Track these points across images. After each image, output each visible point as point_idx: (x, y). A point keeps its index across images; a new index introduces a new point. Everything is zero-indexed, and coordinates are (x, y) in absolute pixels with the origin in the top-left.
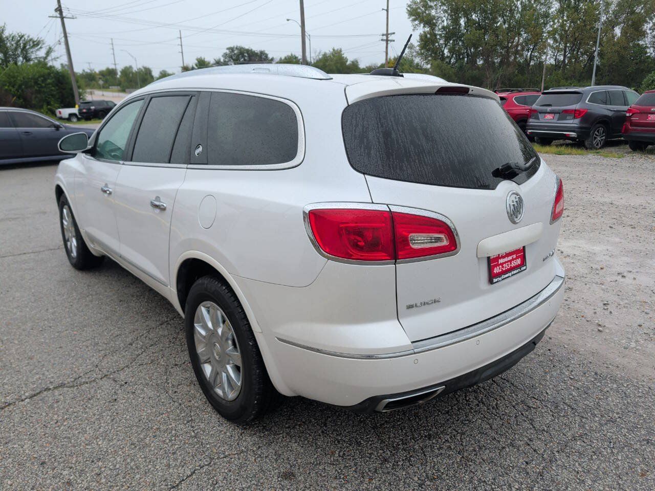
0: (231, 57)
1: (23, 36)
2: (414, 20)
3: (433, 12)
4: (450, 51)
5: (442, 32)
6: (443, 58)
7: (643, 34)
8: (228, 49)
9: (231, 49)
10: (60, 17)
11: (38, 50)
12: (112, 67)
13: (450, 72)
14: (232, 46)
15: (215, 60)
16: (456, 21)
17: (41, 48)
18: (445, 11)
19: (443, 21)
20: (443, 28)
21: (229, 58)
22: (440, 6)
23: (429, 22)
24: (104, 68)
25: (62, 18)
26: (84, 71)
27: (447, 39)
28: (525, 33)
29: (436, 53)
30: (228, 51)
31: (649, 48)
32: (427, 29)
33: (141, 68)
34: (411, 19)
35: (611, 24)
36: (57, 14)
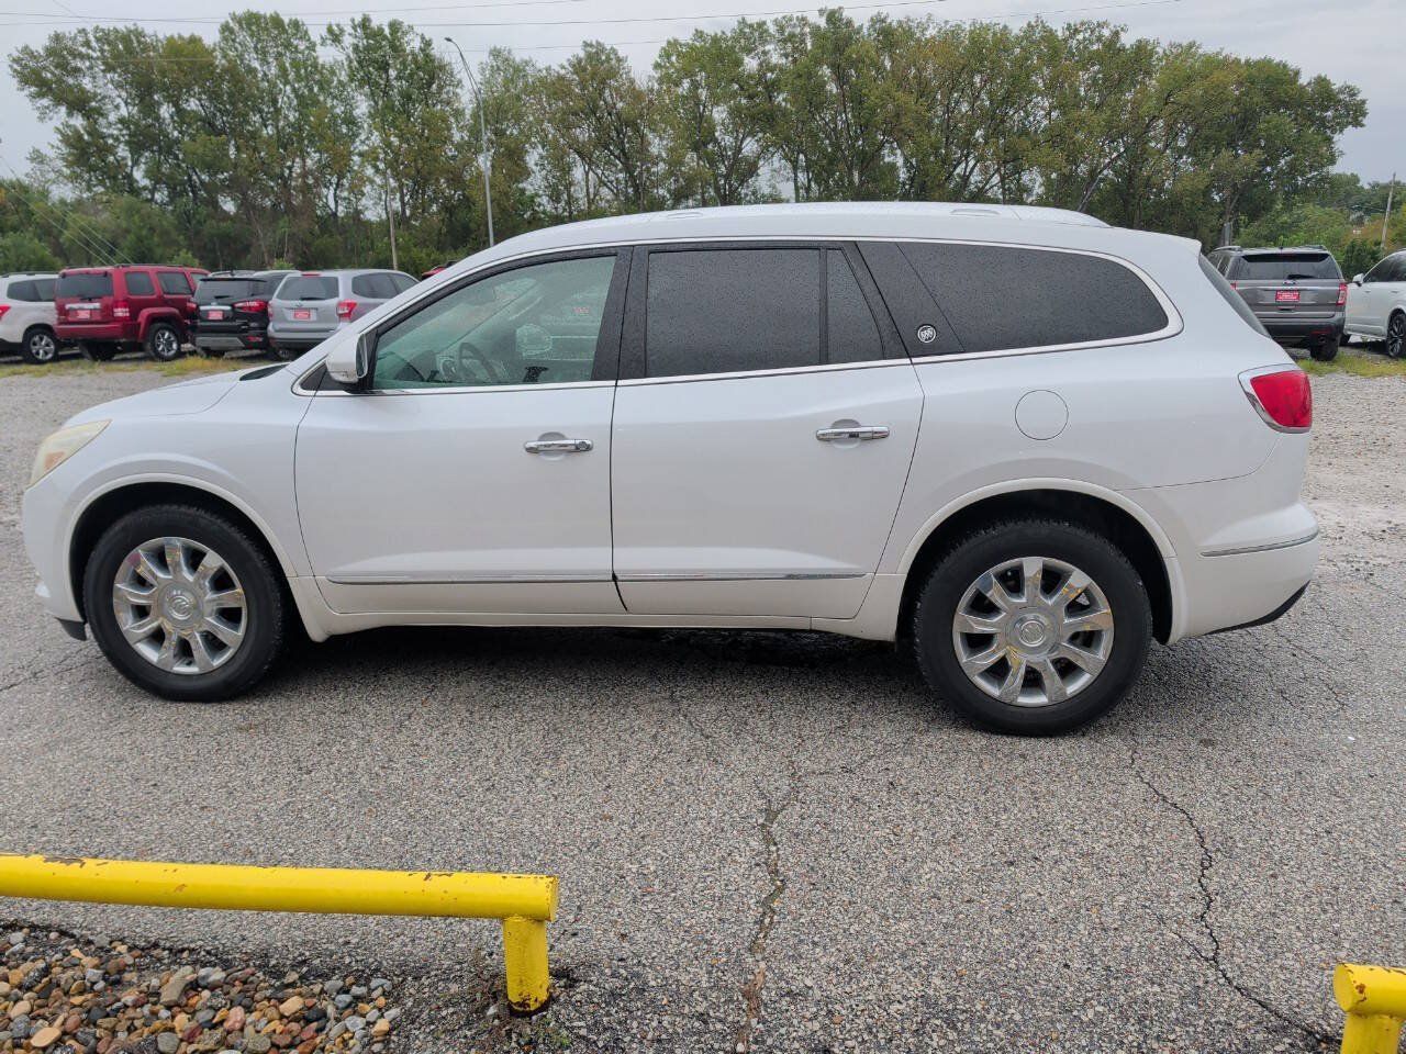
2: (41, 95)
3: (87, 83)
4: (148, 174)
5: (121, 130)
6: (134, 191)
7: (526, 173)
13: (165, 223)
16: (149, 108)
18: (118, 86)
19: (117, 107)
20: (122, 121)
22: (103, 71)
23: (79, 103)
27: (137, 147)
28: (315, 152)
29: (115, 178)
31: (540, 196)
32: (78, 121)
34: (26, 92)
35: (471, 147)
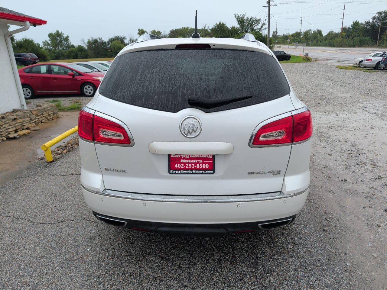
0: (379, 19)
1: (252, 18)
8: (377, 13)
9: (380, 13)
10: (268, 6)
11: (258, 25)
12: (299, 31)
14: (381, 11)
15: (365, 22)
17: (259, 24)
21: (377, 19)
24: (295, 32)
25: (269, 6)
26: (284, 34)
30: (377, 15)
33: (316, 30)
36: (267, 5)
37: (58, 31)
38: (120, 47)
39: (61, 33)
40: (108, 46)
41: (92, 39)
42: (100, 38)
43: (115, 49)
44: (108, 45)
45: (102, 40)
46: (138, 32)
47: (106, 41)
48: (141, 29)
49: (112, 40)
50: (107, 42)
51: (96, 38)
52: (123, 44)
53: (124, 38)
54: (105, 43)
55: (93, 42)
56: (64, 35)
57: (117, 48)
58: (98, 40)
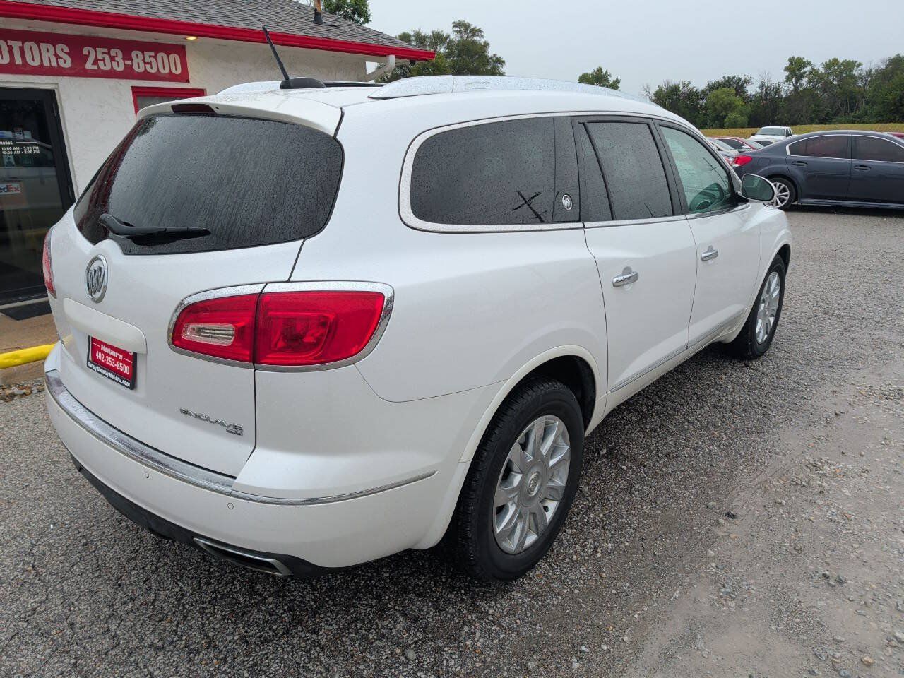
37: (600, 70)
38: (729, 104)
39: (606, 72)
40: (703, 102)
41: (668, 83)
42: (686, 83)
43: (715, 110)
44: (703, 99)
45: (691, 86)
46: (788, 64)
47: (700, 90)
48: (796, 57)
49: (714, 87)
50: (703, 92)
51: (677, 83)
52: (741, 96)
53: (747, 82)
54: (697, 93)
55: (667, 93)
56: (610, 78)
57: (721, 105)
58: (681, 86)
